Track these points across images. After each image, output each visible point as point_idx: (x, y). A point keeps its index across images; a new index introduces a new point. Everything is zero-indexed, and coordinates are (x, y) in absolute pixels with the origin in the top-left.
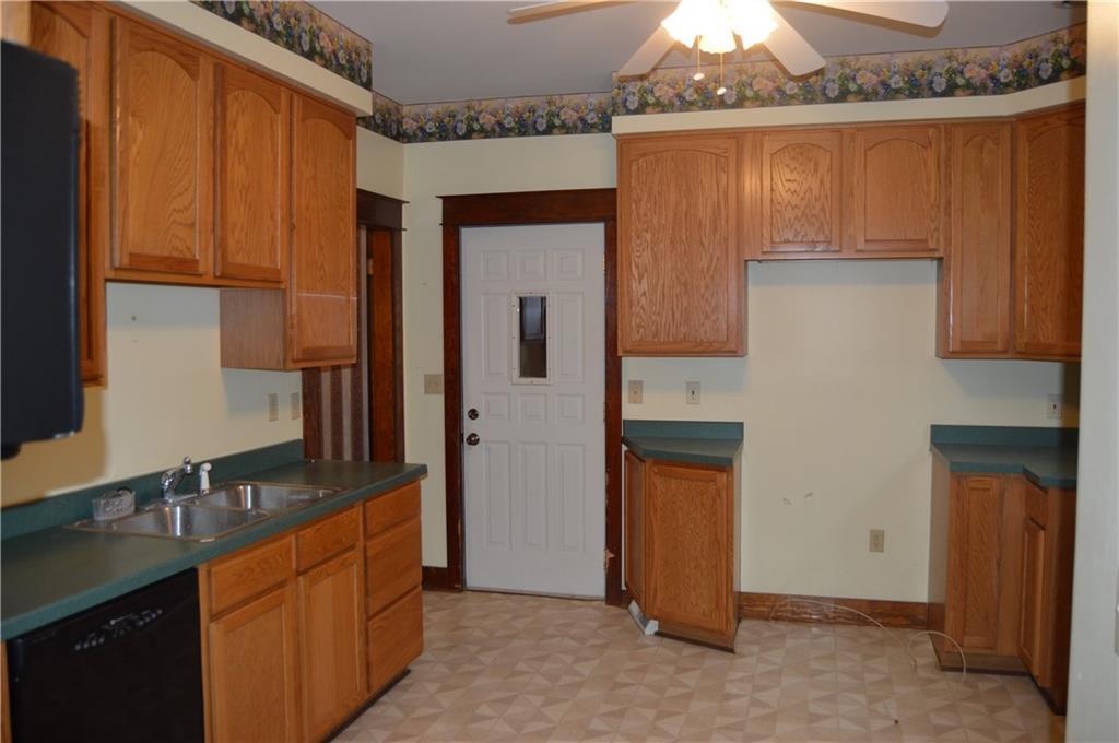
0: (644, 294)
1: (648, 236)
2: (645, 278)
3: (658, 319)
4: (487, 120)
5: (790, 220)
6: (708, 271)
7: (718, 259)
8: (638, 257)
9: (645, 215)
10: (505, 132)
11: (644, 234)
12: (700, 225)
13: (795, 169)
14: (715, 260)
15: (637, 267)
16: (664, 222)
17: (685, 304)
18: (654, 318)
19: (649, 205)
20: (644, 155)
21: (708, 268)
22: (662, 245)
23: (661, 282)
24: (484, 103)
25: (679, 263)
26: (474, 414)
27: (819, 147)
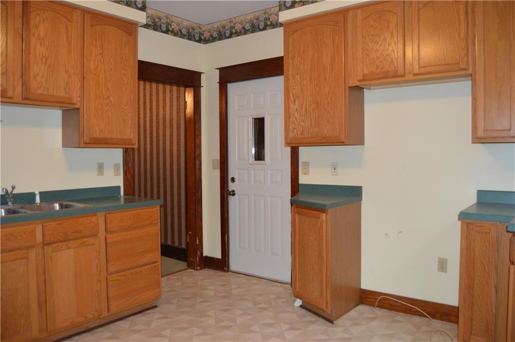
0: (297, 110)
1: (298, 77)
2: (297, 101)
3: (304, 124)
4: (238, 27)
5: (373, 59)
6: (329, 95)
7: (334, 86)
8: (294, 89)
9: (297, 65)
10: (245, 31)
11: (297, 76)
12: (325, 66)
13: (376, 27)
14: (332, 87)
15: (293, 95)
16: (306, 68)
17: (317, 114)
18: (301, 123)
19: (299, 59)
20: (296, 31)
21: (329, 92)
22: (305, 81)
23: (305, 103)
24: (237, 18)
25: (314, 91)
26: (233, 180)
27: (390, 12)
